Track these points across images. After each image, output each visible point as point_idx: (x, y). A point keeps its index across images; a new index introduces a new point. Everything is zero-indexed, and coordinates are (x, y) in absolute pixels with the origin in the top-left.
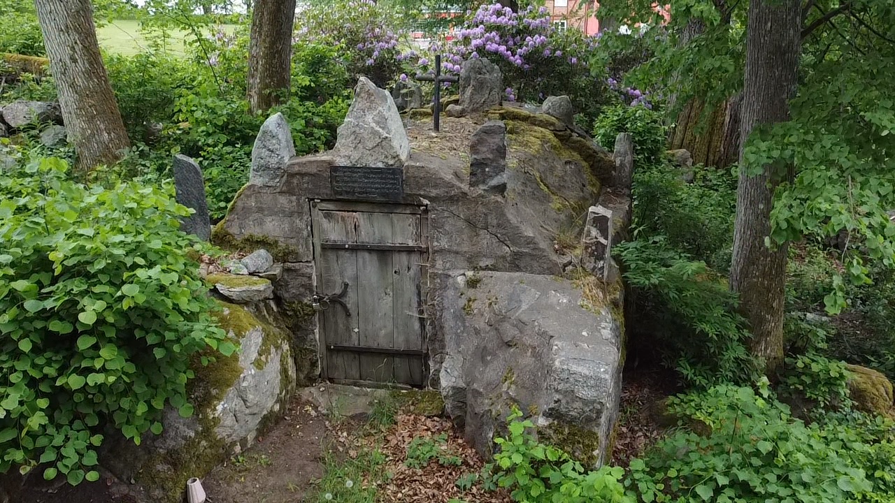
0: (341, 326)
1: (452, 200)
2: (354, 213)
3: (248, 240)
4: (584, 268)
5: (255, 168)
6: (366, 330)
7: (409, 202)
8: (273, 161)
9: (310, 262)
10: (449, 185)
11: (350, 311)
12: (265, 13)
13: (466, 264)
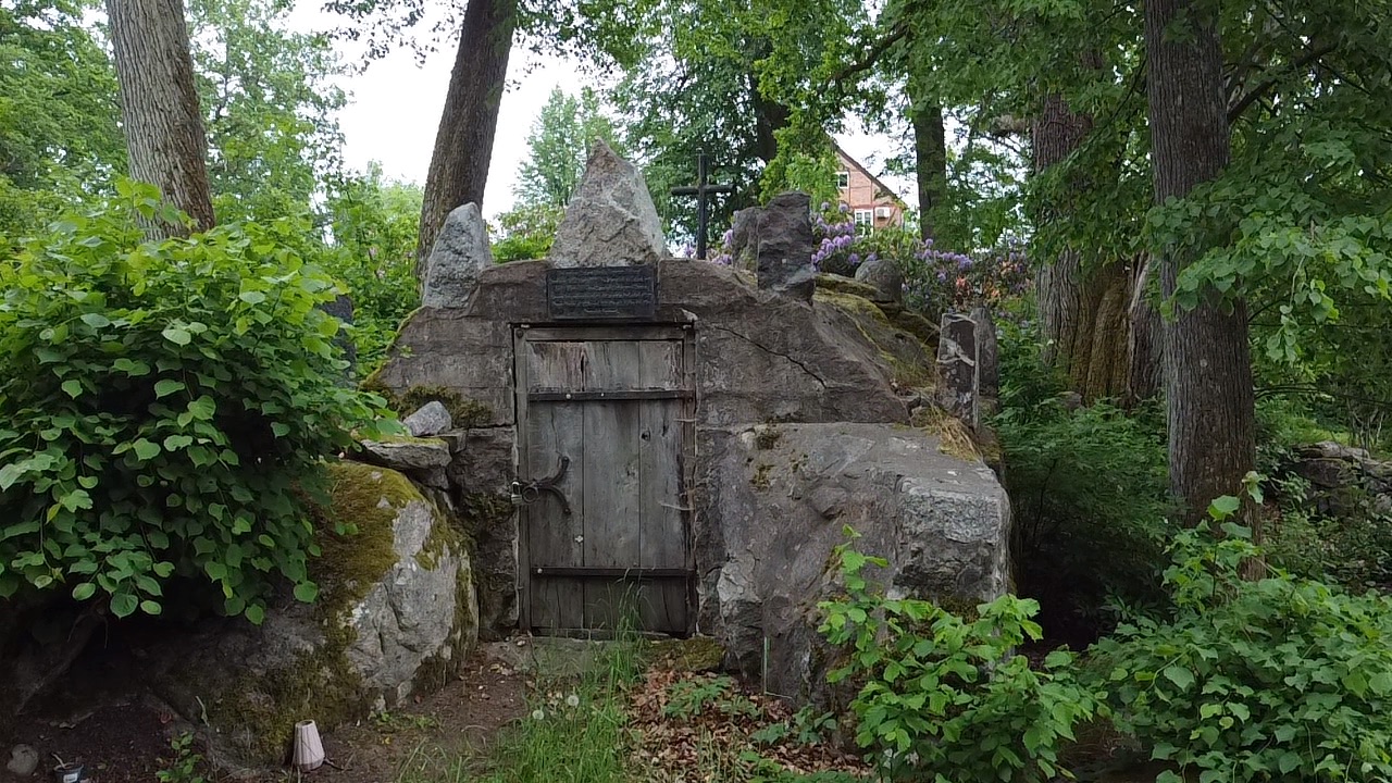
0: (555, 533)
1: (732, 310)
2: (581, 343)
3: (414, 395)
4: (940, 407)
5: (433, 281)
6: (595, 538)
7: (666, 319)
8: (460, 268)
9: (509, 426)
10: (727, 287)
11: (570, 507)
12: (447, 166)
13: (754, 413)
